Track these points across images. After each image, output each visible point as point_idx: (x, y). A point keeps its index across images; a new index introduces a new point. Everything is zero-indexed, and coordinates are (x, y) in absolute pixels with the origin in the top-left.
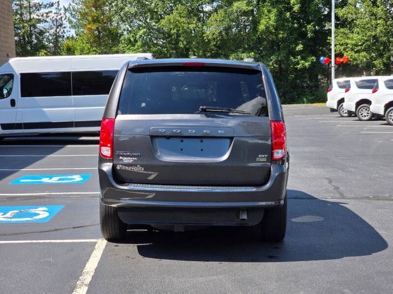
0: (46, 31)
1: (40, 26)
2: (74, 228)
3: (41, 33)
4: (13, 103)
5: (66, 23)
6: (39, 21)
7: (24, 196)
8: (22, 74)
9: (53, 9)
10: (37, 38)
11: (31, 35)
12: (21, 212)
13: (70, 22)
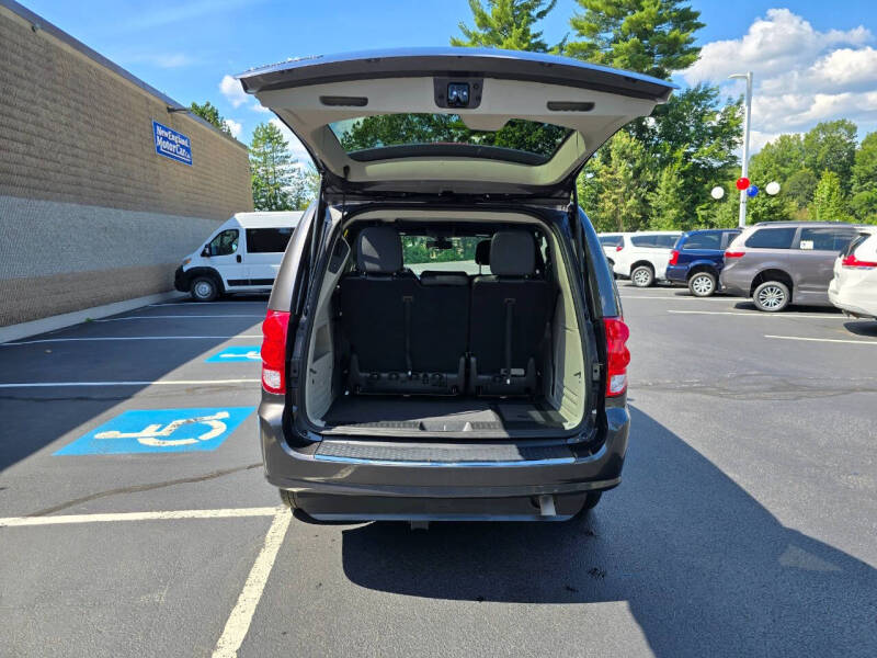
0: (290, 194)
1: (284, 189)
2: (250, 467)
3: (285, 195)
4: (239, 259)
5: (306, 188)
6: (283, 185)
7: (211, 386)
8: (247, 230)
9: (295, 174)
10: (281, 199)
11: (275, 198)
12: (189, 422)
13: (311, 186)
